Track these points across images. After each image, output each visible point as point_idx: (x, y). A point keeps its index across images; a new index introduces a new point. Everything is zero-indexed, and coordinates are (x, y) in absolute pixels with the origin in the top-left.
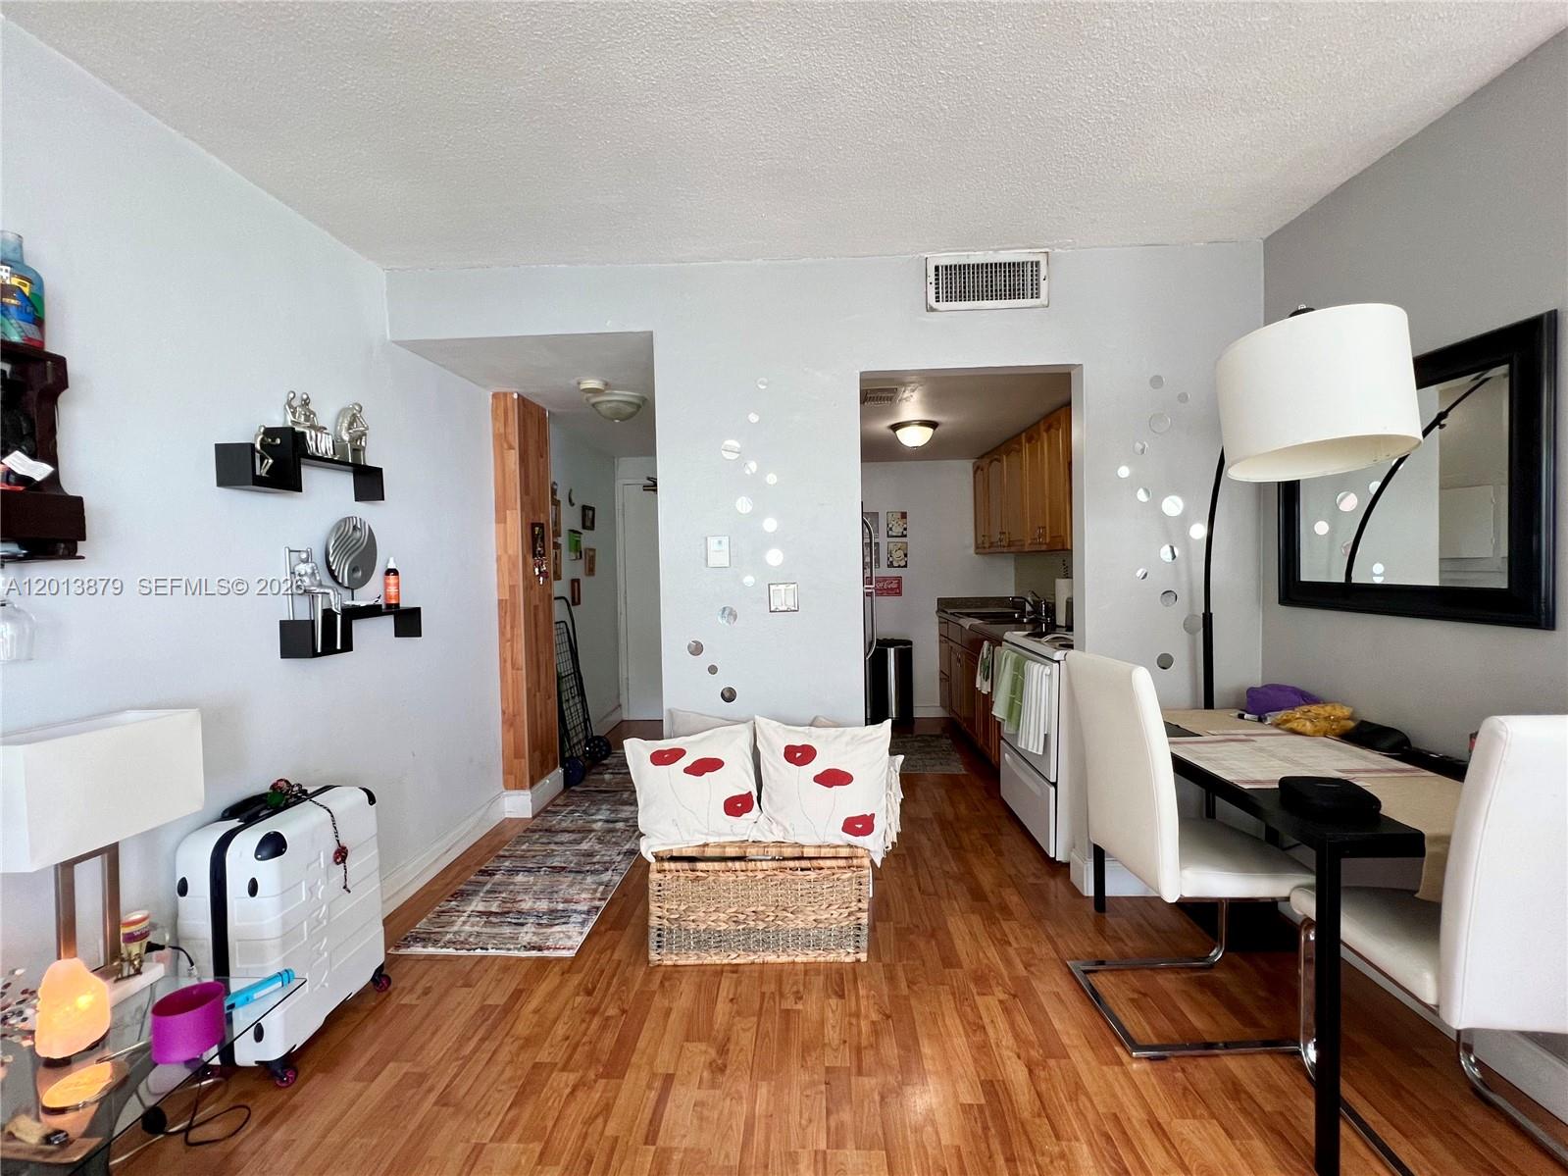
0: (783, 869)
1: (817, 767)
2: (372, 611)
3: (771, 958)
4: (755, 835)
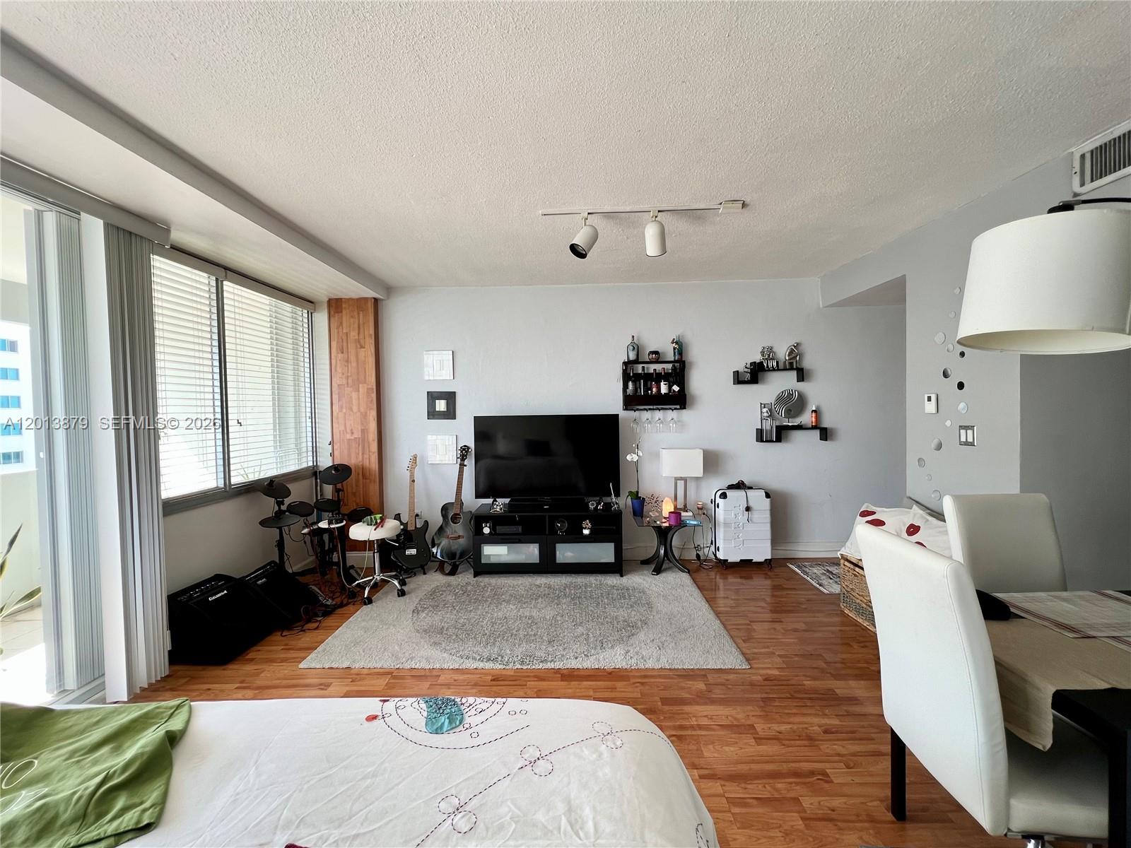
2: (799, 427)
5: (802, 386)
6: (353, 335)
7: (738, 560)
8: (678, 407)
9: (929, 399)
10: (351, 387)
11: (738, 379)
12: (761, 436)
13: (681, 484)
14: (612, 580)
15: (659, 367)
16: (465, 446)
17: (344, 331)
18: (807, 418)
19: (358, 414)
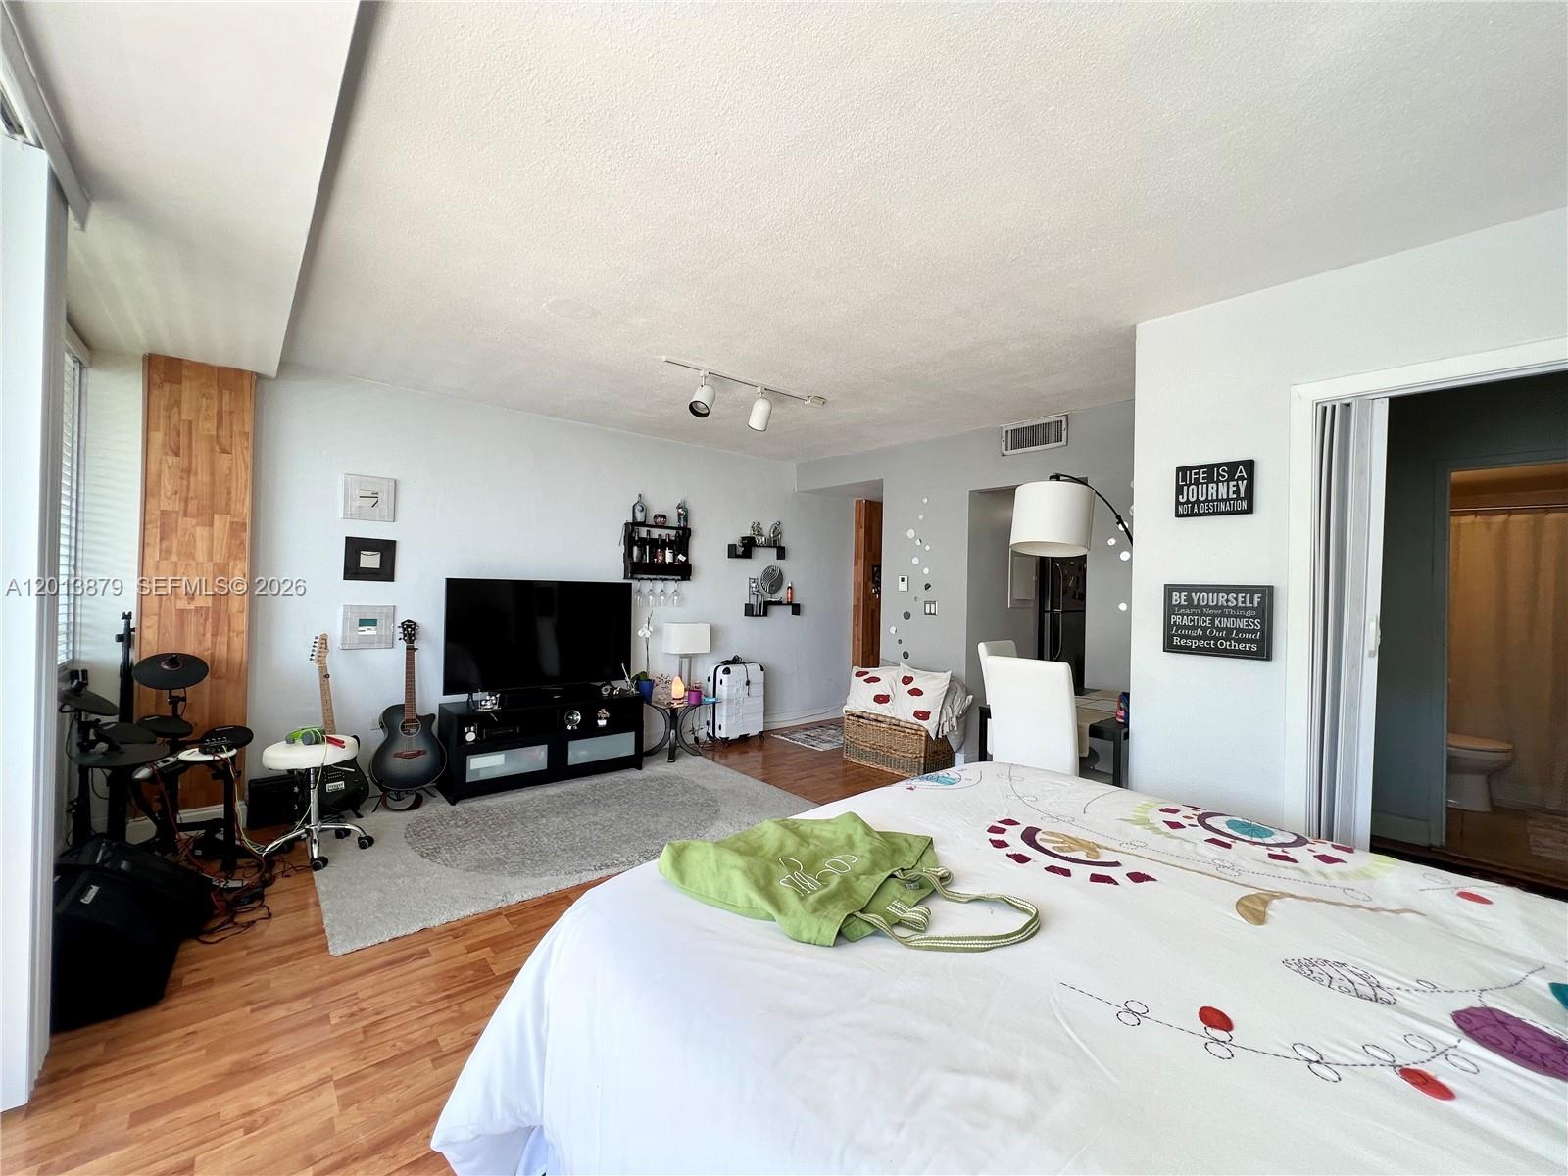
0: (890, 729)
1: (911, 686)
2: (779, 603)
3: (885, 769)
4: (885, 713)
5: (780, 564)
6: (207, 427)
7: (737, 736)
8: (680, 578)
9: (903, 580)
10: (193, 517)
11: (732, 552)
12: (749, 611)
13: (686, 661)
14: (633, 775)
15: (664, 533)
16: (409, 621)
17: (184, 417)
18: (782, 594)
19: (209, 566)
